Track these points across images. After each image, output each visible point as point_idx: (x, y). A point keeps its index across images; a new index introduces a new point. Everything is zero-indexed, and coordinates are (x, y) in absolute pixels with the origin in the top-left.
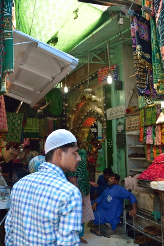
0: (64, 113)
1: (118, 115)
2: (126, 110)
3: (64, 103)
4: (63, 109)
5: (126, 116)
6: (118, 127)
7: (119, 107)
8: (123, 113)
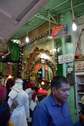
0: (21, 60)
1: (68, 60)
2: (75, 56)
3: (21, 53)
4: (20, 57)
5: (75, 61)
6: (68, 69)
7: (69, 55)
8: (72, 59)
